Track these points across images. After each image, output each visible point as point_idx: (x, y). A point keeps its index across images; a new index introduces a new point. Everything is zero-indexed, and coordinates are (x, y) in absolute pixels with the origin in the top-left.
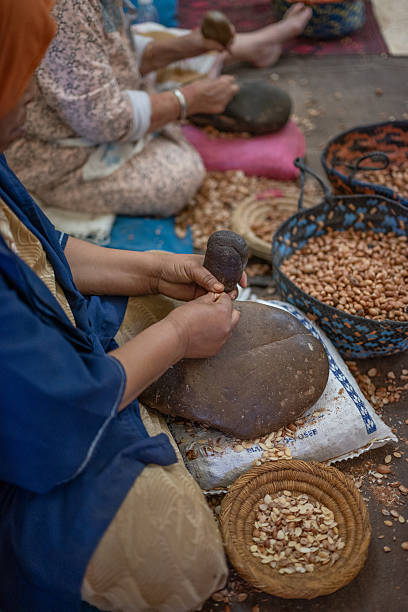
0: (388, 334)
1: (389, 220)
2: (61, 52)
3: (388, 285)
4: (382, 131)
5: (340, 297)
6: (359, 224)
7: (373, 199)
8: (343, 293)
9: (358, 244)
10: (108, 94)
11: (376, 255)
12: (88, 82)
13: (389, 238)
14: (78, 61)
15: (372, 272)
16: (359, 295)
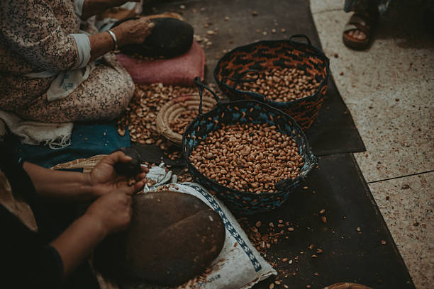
0: (265, 200)
1: (263, 115)
2: (16, 14)
3: (264, 165)
4: (255, 49)
5: (231, 177)
6: (243, 119)
7: (251, 102)
8: (233, 174)
9: (243, 134)
10: (56, 38)
11: (255, 142)
12: (39, 32)
13: (264, 128)
14: (30, 19)
15: (252, 155)
16: (244, 174)
